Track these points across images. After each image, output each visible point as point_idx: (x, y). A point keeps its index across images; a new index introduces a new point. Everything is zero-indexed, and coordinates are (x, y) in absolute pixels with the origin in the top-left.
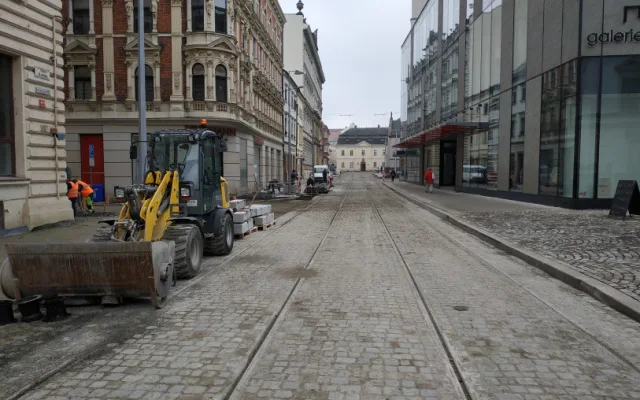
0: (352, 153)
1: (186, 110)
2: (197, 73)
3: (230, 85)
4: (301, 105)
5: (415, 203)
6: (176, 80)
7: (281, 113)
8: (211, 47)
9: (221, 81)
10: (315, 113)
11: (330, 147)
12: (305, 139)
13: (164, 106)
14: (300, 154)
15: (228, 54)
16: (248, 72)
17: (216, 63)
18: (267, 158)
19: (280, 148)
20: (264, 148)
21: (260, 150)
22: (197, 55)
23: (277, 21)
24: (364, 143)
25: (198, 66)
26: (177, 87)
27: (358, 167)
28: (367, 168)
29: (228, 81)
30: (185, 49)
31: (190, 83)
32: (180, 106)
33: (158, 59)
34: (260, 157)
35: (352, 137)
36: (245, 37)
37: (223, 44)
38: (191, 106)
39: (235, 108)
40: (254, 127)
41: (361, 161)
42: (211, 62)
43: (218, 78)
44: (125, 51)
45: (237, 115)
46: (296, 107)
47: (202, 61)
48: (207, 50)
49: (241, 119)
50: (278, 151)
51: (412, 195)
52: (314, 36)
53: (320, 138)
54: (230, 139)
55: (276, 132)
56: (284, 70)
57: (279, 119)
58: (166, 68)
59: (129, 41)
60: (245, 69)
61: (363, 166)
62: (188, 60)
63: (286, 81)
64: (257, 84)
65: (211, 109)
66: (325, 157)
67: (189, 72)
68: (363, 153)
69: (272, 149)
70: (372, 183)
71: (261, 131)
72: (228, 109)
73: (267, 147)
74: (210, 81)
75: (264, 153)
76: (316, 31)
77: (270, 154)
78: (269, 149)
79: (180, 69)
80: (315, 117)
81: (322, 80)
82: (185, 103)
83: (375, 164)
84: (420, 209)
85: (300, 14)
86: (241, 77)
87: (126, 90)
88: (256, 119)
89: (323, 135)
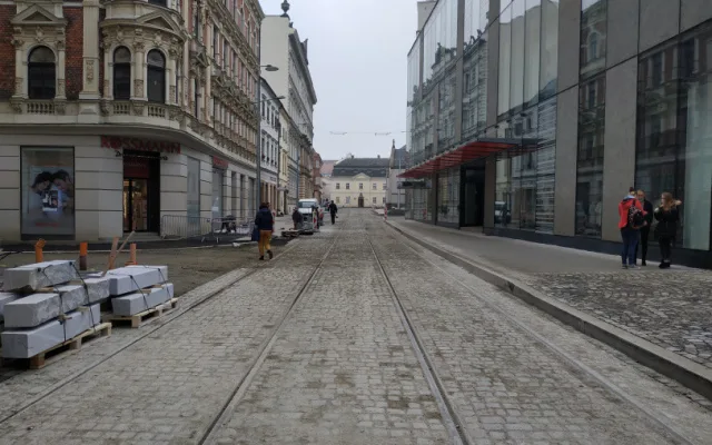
0: (348, 187)
1: (104, 113)
2: (119, 61)
3: (170, 79)
4: (284, 125)
5: (436, 251)
6: (90, 69)
7: (257, 131)
8: (141, 23)
9: (157, 73)
10: (304, 137)
11: (324, 180)
12: (290, 167)
13: (70, 107)
14: (283, 184)
15: (168, 36)
16: (203, 68)
17: (148, 47)
18: (234, 187)
19: (254, 176)
20: (229, 174)
21: (223, 176)
22: (120, 34)
23: (252, 14)
24: (362, 176)
25: (122, 50)
26: (89, 80)
27: (356, 203)
28: (366, 203)
29: (168, 74)
30: (103, 25)
31: (109, 74)
32: (94, 108)
33: (63, 38)
34: (223, 185)
35: (349, 168)
36: (198, 20)
37: (160, 20)
38: (109, 108)
39: (178, 112)
40: (212, 143)
41: (358, 195)
42: (140, 45)
43: (151, 69)
44: (13, 25)
45: (182, 123)
46: (278, 126)
47: (129, 43)
48: (134, 27)
49: (189, 130)
50: (252, 179)
51: (429, 240)
52: (304, 46)
53: (310, 167)
54: (173, 157)
55: (248, 154)
56: (260, 78)
57: (252, 138)
58: (75, 51)
59: (18, 11)
60: (198, 63)
61: (361, 201)
62: (107, 41)
63: (263, 91)
64: (218, 87)
65: (139, 113)
66: (316, 190)
67: (109, 58)
68: (361, 187)
69: (242, 176)
70: (371, 220)
71: (225, 151)
72: (166, 114)
73: (234, 174)
74: (140, 72)
75: (229, 181)
76: (306, 41)
77: (238, 183)
78: (238, 176)
79: (96, 55)
80: (304, 142)
81: (313, 100)
82: (101, 104)
83: (375, 200)
84: (446, 263)
85: (285, 16)
86: (191, 72)
87: (13, 83)
88: (215, 133)
89: (314, 165)
